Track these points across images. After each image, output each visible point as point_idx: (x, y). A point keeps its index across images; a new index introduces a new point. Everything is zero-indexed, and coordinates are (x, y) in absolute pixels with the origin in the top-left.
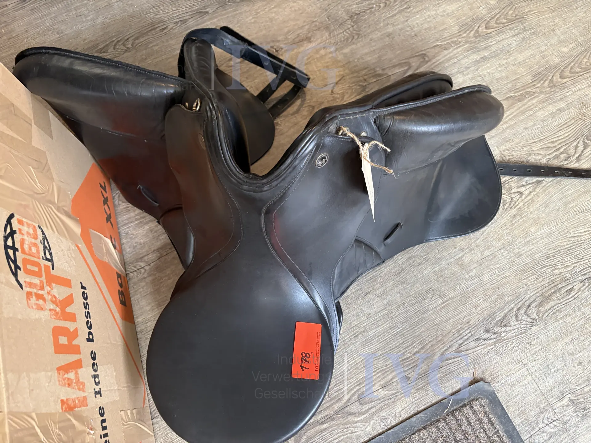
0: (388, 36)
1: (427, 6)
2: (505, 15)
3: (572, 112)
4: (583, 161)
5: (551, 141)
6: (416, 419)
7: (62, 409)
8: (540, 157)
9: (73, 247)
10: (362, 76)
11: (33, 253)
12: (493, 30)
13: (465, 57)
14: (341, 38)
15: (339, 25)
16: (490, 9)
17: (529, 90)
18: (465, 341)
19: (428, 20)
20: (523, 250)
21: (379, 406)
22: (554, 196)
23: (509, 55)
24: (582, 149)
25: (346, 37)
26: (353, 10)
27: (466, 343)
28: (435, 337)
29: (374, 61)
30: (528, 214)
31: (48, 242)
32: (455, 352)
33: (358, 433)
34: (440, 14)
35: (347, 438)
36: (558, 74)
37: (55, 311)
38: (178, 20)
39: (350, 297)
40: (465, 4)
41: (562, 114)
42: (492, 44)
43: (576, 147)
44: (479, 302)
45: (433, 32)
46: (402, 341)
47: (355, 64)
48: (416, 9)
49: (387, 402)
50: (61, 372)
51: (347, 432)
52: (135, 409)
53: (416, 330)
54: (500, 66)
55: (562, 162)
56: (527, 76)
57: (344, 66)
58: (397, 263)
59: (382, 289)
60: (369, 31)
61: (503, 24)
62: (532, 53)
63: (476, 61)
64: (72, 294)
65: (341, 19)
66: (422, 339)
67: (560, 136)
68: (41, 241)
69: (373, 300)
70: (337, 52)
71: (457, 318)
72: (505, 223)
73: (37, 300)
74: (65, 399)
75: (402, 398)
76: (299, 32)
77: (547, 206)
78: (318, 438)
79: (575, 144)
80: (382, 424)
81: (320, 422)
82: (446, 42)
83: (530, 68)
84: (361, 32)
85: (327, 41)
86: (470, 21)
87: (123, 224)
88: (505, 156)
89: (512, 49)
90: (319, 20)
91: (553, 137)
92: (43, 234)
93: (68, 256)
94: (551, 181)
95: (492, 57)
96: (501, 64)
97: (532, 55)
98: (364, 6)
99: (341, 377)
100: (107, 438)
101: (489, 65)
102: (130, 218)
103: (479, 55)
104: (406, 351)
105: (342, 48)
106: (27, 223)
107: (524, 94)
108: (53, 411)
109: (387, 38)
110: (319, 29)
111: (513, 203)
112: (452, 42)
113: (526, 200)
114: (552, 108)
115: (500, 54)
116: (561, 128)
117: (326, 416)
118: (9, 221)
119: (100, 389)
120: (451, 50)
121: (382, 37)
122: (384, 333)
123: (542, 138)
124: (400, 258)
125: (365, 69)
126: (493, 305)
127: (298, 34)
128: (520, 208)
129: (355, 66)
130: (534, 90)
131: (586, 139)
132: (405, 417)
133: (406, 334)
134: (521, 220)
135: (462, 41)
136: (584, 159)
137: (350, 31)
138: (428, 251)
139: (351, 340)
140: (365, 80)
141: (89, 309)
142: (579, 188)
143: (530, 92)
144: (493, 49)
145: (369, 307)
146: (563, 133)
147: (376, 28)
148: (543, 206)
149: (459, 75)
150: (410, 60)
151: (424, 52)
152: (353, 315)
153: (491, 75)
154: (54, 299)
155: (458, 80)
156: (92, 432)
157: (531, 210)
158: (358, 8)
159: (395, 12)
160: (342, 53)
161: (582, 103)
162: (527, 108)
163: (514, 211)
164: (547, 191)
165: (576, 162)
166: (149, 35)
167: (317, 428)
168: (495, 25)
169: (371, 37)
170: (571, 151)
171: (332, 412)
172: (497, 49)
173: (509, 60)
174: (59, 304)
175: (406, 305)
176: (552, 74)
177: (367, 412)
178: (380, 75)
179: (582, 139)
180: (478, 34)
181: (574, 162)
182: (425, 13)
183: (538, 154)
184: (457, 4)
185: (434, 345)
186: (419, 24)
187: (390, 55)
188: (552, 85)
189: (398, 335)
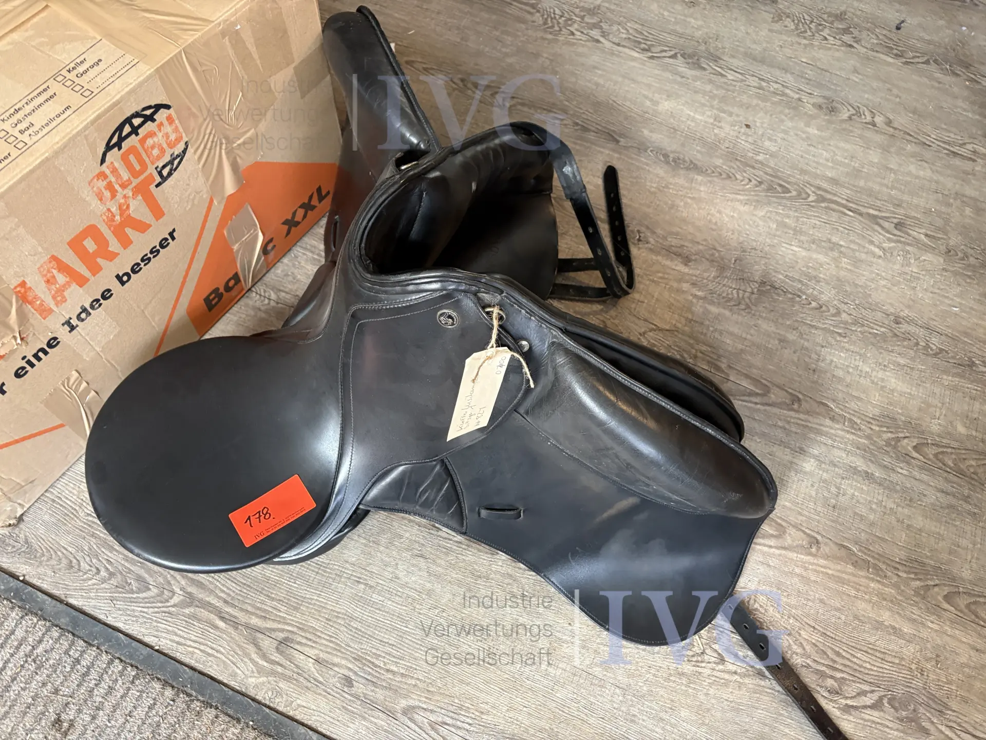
0: (781, 341)
1: (869, 355)
2: (960, 459)
3: (909, 651)
4: (851, 718)
5: (837, 649)
6: (304, 733)
7: (15, 288)
8: (799, 651)
9: (205, 196)
10: (696, 350)
11: (151, 153)
12: (921, 458)
13: (845, 450)
14: (723, 292)
15: (739, 277)
16: (949, 433)
17: (884, 567)
18: (453, 726)
19: (851, 370)
20: (643, 720)
21: (288, 673)
22: (759, 711)
23: (907, 505)
24: (868, 703)
25: (730, 296)
26: (773, 279)
27: (453, 730)
28: (429, 681)
29: (730, 349)
30: (701, 691)
31: (179, 163)
32: (428, 723)
33: (238, 671)
34: (873, 378)
35: (224, 662)
36: (946, 590)
37: (114, 216)
38: (580, 123)
39: (402, 540)
40: (921, 398)
41: (893, 637)
42: (900, 471)
43: (863, 693)
44: (521, 708)
45: (840, 388)
46: (392, 643)
47: (705, 331)
48: (851, 345)
49: (301, 679)
50: (53, 263)
51: (230, 657)
52: (88, 383)
53: (421, 650)
54: (880, 503)
55: (821, 687)
56: (900, 550)
57: (691, 321)
58: (490, 565)
59: (442, 571)
60: (764, 315)
61: (945, 465)
62: (942, 533)
63: (855, 468)
64: (150, 226)
65: (749, 274)
66: (414, 666)
67: (857, 658)
68: (173, 154)
69: (420, 570)
70: (701, 301)
71: (478, 694)
72: (660, 667)
73: (106, 189)
74: (29, 285)
75: (320, 694)
76: (686, 244)
77: (737, 710)
78: (201, 626)
79: (866, 688)
80: (270, 693)
81: (223, 615)
82: (841, 412)
83: (917, 545)
84: (753, 308)
85: (705, 281)
86: (903, 421)
87: (304, 246)
88: (755, 601)
89: (919, 503)
90: (722, 253)
91: (845, 649)
92: (184, 151)
93: (189, 195)
94: (779, 691)
95: (880, 485)
96: (884, 504)
97: (939, 534)
98: (792, 286)
99: (293, 600)
100: (28, 368)
101: (865, 488)
102: (315, 247)
103: (868, 466)
104: (384, 657)
105: (712, 303)
106: (177, 127)
107: (871, 565)
108: (4, 277)
109: (777, 342)
110: (713, 261)
111: (699, 659)
112: (850, 420)
113: (718, 674)
114: (886, 617)
115: (896, 491)
116: (870, 651)
117: (235, 617)
118: (158, 107)
119: (77, 326)
120: (837, 426)
121: (773, 335)
122: (387, 612)
123: (828, 633)
125: (710, 347)
126: (532, 731)
127: (684, 246)
128: (700, 673)
129: (702, 333)
130: (890, 574)
131: (889, 699)
132: (298, 717)
133: (407, 641)
134: (683, 688)
135: (863, 431)
136: (855, 717)
137: (744, 295)
139: (349, 578)
140: (695, 357)
141: (154, 257)
143: (881, 570)
144: (894, 477)
145: (408, 572)
146: (864, 658)
147: (777, 319)
148: (732, 705)
149: (812, 460)
150: (775, 388)
151: (801, 396)
152: (382, 559)
153: (854, 501)
154: (125, 207)
155: (804, 465)
156: (19, 341)
157: (712, 691)
158: (783, 282)
159: (819, 325)
160: (705, 307)
161: (938, 656)
162: (854, 583)
163: (688, 668)
164: (758, 695)
165: (839, 708)
166: (536, 111)
167: (212, 616)
168: (931, 456)
169: (760, 322)
170: (851, 689)
171: (243, 620)
172: (900, 483)
173: (900, 509)
174: (125, 216)
175: (444, 614)
176: (937, 582)
177: (271, 664)
178: (718, 368)
179: (883, 694)
180: (896, 444)
181: (837, 706)
182: (855, 360)
183: (801, 645)
184: (910, 387)
185: (419, 687)
186: (833, 364)
187: (757, 361)
188: (922, 592)
189: (396, 632)
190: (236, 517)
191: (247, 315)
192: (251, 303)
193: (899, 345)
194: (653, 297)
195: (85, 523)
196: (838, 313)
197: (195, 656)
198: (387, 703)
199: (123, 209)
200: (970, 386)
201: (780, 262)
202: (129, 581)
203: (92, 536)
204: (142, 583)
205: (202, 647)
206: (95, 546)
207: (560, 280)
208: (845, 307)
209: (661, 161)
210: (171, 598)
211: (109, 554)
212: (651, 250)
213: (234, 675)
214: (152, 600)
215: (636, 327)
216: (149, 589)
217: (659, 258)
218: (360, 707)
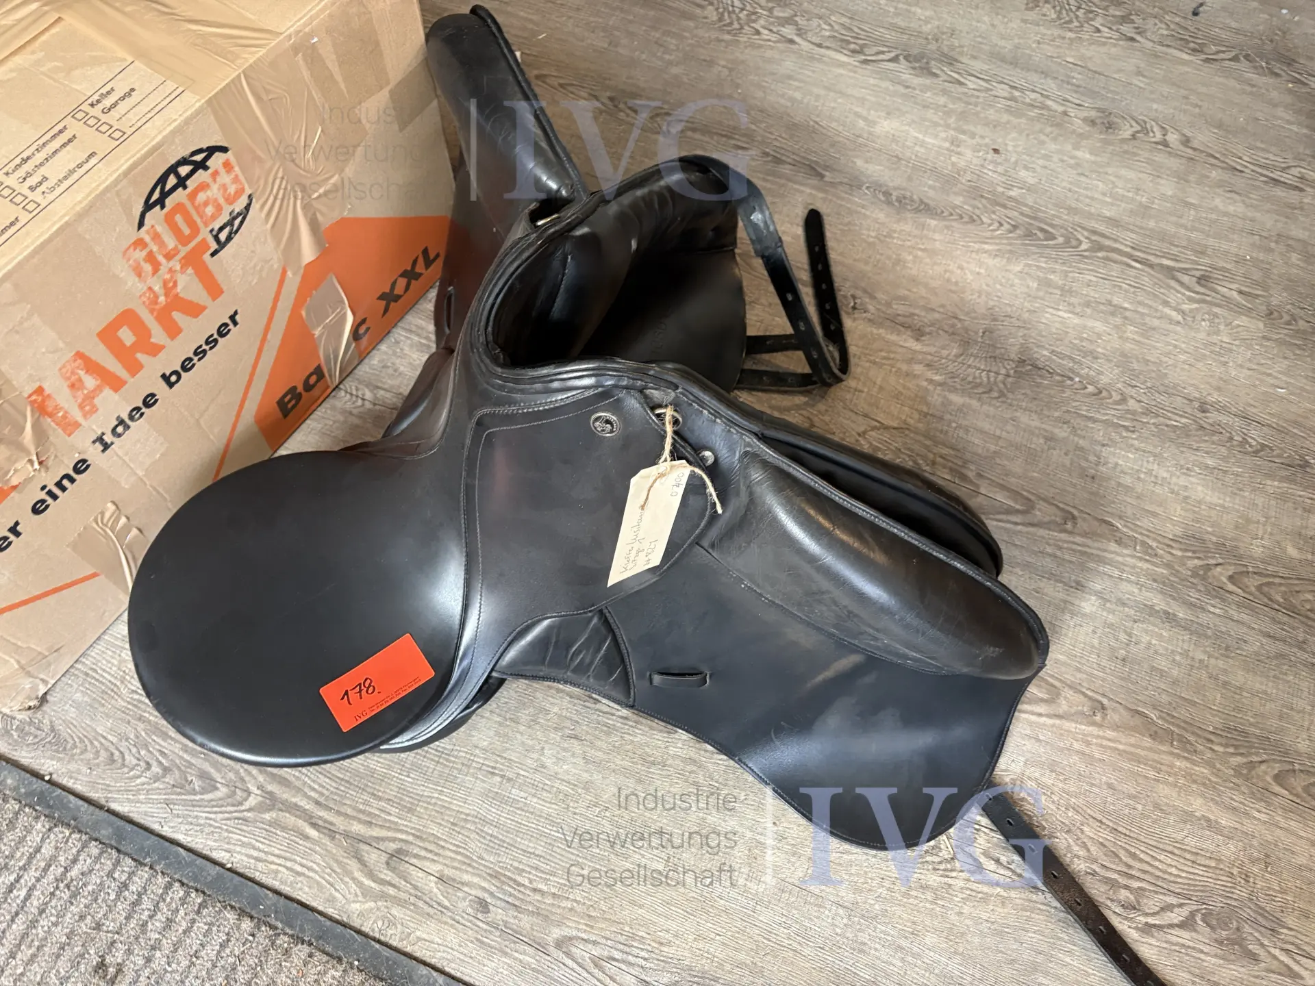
0: (1047, 439)
1: (1165, 455)
2: (1291, 592)
3: (1230, 850)
4: (1153, 941)
5: (1133, 850)
7: (30, 396)
9: (276, 265)
11: (204, 212)
12: (1239, 591)
13: (1137, 584)
14: (968, 375)
15: (990, 354)
16: (1276, 558)
17: (1192, 739)
18: (623, 961)
19: (1142, 476)
20: (876, 949)
21: (403, 895)
22: (1030, 935)
23: (1222, 655)
24: (1176, 921)
25: (978, 381)
26: (1035, 355)
27: (623, 967)
28: (590, 903)
29: (980, 451)
30: (952, 909)
31: (242, 223)
32: (590, 958)
33: (337, 895)
34: (1172, 487)
35: (318, 883)
36: (1277, 767)
37: (156, 297)
38: (772, 153)
39: (549, 717)
40: (1238, 511)
41: (1208, 833)
42: (1212, 609)
43: (1168, 908)
44: (713, 936)
45: (1129, 500)
46: (540, 853)
47: (945, 428)
48: (1142, 442)
49: (421, 904)
50: (79, 361)
51: (327, 876)
52: (128, 518)
54: (1185, 654)
55: (1112, 900)
56: (1214, 716)
57: (926, 415)
58: (667, 747)
59: (605, 757)
60: (1024, 405)
61: (1271, 600)
62: (1269, 691)
63: (1151, 607)
64: (204, 308)
65: (1003, 351)
67: (1160, 861)
69: (573, 755)
70: (939, 388)
71: (654, 918)
73: (146, 261)
74: (48, 391)
75: (446, 923)
76: (917, 311)
77: (1000, 934)
78: (287, 836)
79: (1172, 900)
80: (380, 923)
81: (314, 821)
82: (1131, 533)
83: (1237, 709)
85: (944, 361)
86: (1214, 543)
87: (407, 327)
89: (1238, 652)
90: (966, 323)
91: (1142, 848)
92: (247, 208)
93: (255, 265)
94: (1055, 908)
95: (1185, 629)
96: (1191, 654)
97: (1265, 693)
98: (1060, 365)
99: (407, 799)
100: (50, 501)
101: (1165, 633)
102: (422, 328)
103: (1168, 604)
104: (530, 873)
105: (954, 390)
106: (237, 176)
107: (1175, 736)
108: (15, 383)
109: (1042, 441)
110: (953, 334)
111: (949, 866)
112: (1143, 543)
113: (974, 886)
114: (1198, 806)
115: (1208, 637)
116: (1176, 851)
117: (331, 823)
118: (211, 150)
119: (112, 443)
120: (1126, 551)
121: (1037, 431)
123: (1120, 829)
124: (680, 746)
125: (953, 449)
126: (728, 967)
127: (914, 314)
128: (950, 885)
129: (941, 431)
130: (1201, 747)
131: (1203, 915)
132: (418, 954)
133: (558, 851)
134: (928, 905)
135: (1161, 557)
136: (1158, 940)
137: (996, 378)
138: (731, 783)
139: (480, 769)
140: (934, 463)
141: (211, 348)
142: (1091, 971)
143: (1189, 742)
144: (1204, 618)
145: (557, 758)
146: (1170, 862)
147: (1042, 410)
148: (994, 927)
149: (1094, 598)
150: (1041, 502)
151: (1076, 513)
152: (523, 742)
153: (1151, 651)
154: (171, 284)
155: (1083, 604)
156: (37, 466)
157: (966, 910)
158: (1049, 359)
159: (1098, 416)
160: (945, 397)
161: (1267, 856)
162: (1154, 761)
163: (934, 879)
164: (1029, 913)
165: (1136, 928)
166: (712, 138)
167: (301, 823)
168: (1253, 589)
169: (1018, 414)
170: (1151, 904)
171: (342, 827)
172: (1211, 626)
173: (1213, 661)
174: (171, 296)
175: (608, 814)
176: (1265, 757)
177: (380, 884)
178: (964, 477)
179: (1195, 907)
180: (1205, 573)
181: (1133, 925)
182: (1148, 462)
183: (1084, 846)
184: (1222, 496)
185: (576, 912)
186: (1118, 469)
187: (1017, 467)
188: (1245, 772)
189: (545, 839)
190: (330, 693)
191: (335, 422)
192: (339, 404)
193: (1206, 441)
194: (875, 383)
195: (129, 703)
196: (1124, 400)
197: (280, 876)
198: (535, 933)
199: (169, 287)
200: (1302, 493)
201: (1044, 333)
202: (190, 779)
203: (140, 719)
204: (208, 781)
205: (289, 864)
206: (143, 734)
207: (749, 365)
208: (1133, 392)
209: (880, 200)
210: (246, 800)
211: (163, 743)
212: (870, 320)
213: (331, 900)
214: (220, 802)
215: (853, 425)
216: (217, 789)
217: (881, 331)
218: (499, 940)
